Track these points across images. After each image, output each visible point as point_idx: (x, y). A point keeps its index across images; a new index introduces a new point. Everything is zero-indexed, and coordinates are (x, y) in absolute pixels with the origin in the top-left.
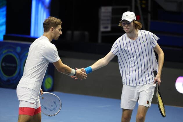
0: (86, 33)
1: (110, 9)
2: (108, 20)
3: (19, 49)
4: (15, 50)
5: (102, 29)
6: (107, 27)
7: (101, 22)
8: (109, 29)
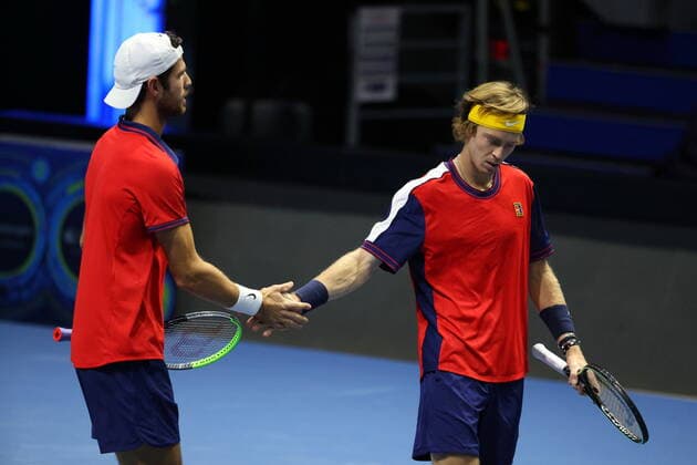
0: (302, 109)
1: (392, 15)
2: (385, 59)
3: (41, 170)
4: (26, 170)
5: (362, 94)
6: (379, 87)
7: (360, 66)
8: (388, 94)
